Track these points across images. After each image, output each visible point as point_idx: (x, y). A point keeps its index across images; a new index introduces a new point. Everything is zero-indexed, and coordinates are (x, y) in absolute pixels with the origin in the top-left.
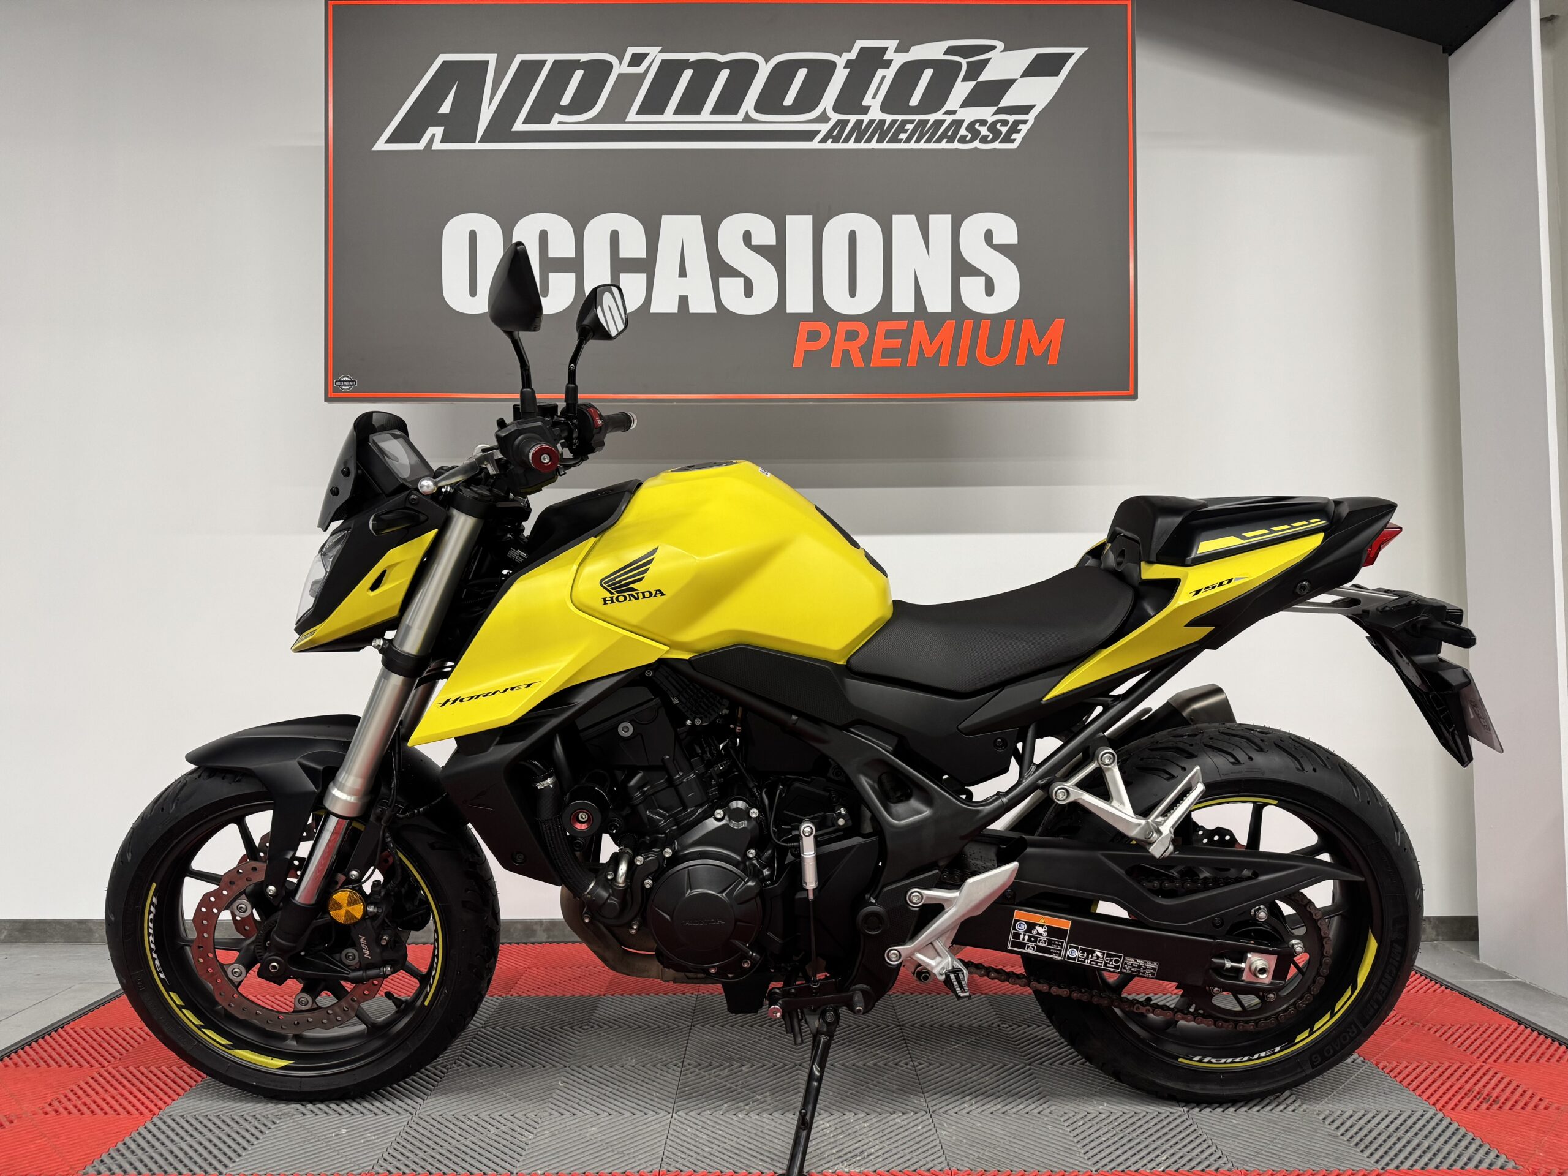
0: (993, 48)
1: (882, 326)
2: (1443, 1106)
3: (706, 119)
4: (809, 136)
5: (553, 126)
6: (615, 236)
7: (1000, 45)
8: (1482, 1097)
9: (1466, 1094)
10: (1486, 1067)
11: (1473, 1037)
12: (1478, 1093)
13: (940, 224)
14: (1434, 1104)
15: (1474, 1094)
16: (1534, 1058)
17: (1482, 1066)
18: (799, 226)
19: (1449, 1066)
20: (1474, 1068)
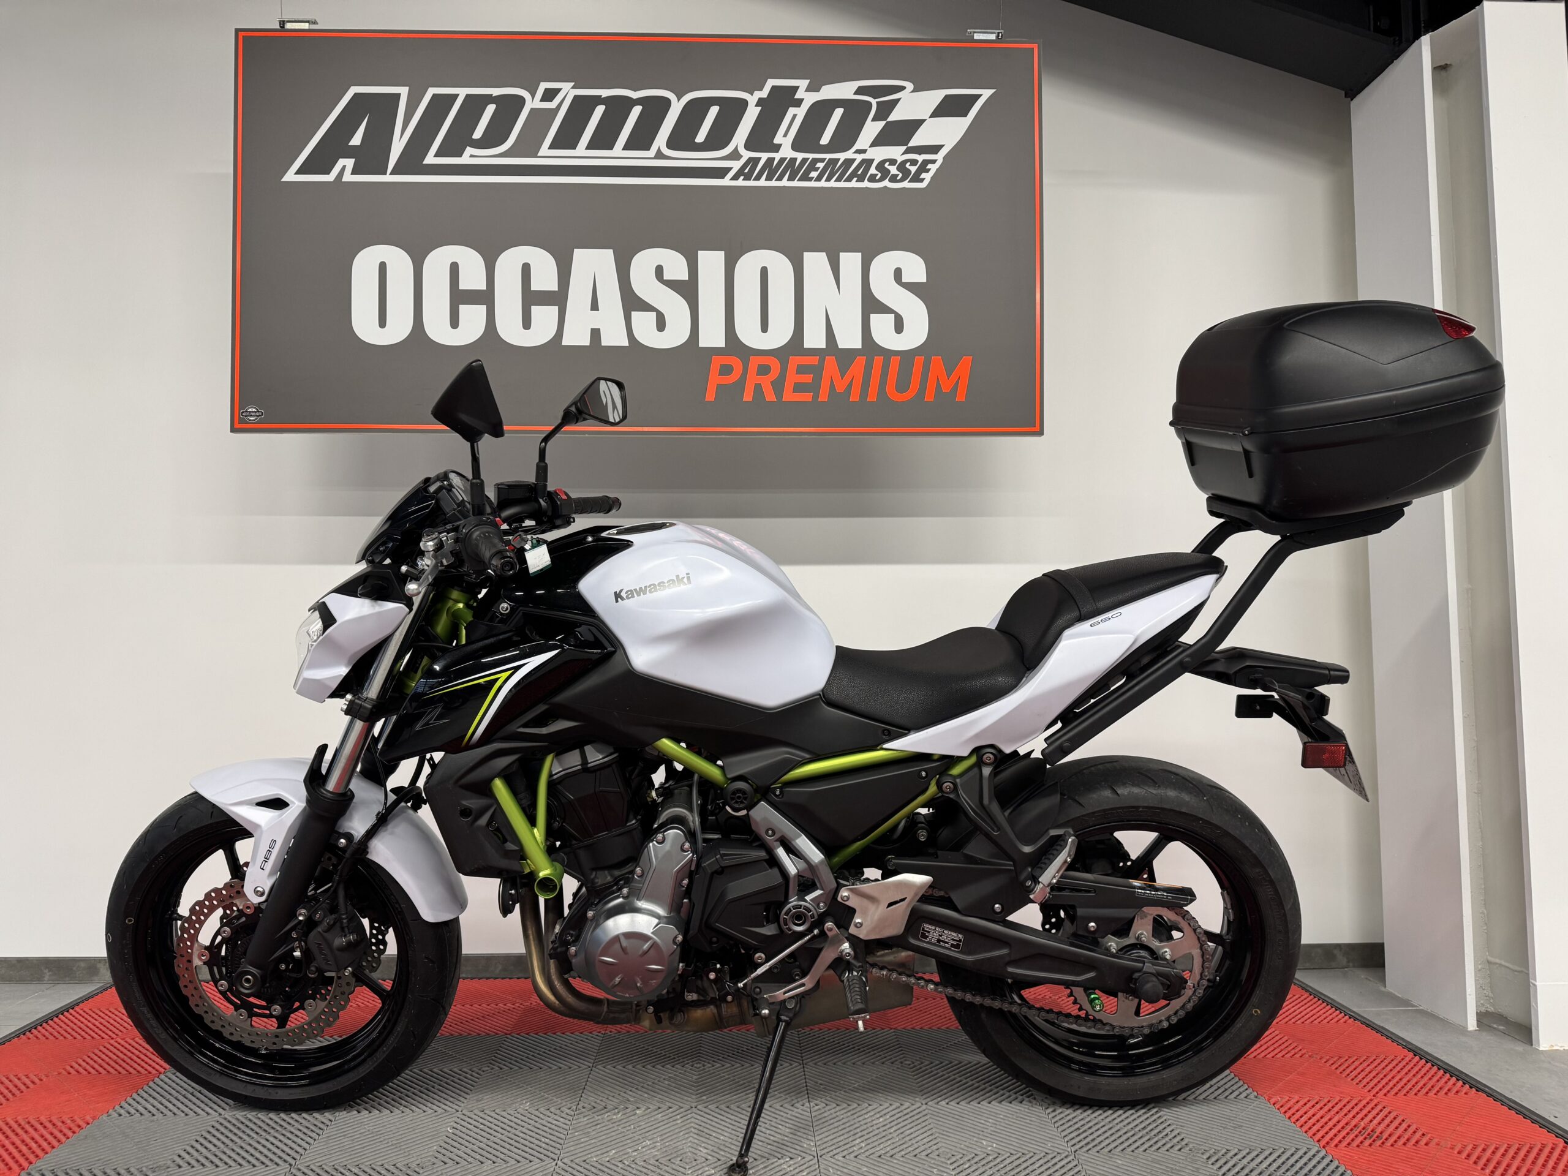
0: (903, 88)
1: (794, 361)
2: (1328, 1143)
3: (618, 154)
4: (721, 173)
5: (465, 159)
6: (526, 269)
7: (910, 86)
8: (1366, 1133)
9: (1351, 1130)
10: (1375, 1101)
11: (1368, 1070)
12: (1364, 1129)
13: (851, 261)
14: (1319, 1141)
15: (1359, 1130)
16: (1424, 1091)
17: (1371, 1100)
18: (711, 262)
19: (1340, 1101)
20: (1364, 1102)
